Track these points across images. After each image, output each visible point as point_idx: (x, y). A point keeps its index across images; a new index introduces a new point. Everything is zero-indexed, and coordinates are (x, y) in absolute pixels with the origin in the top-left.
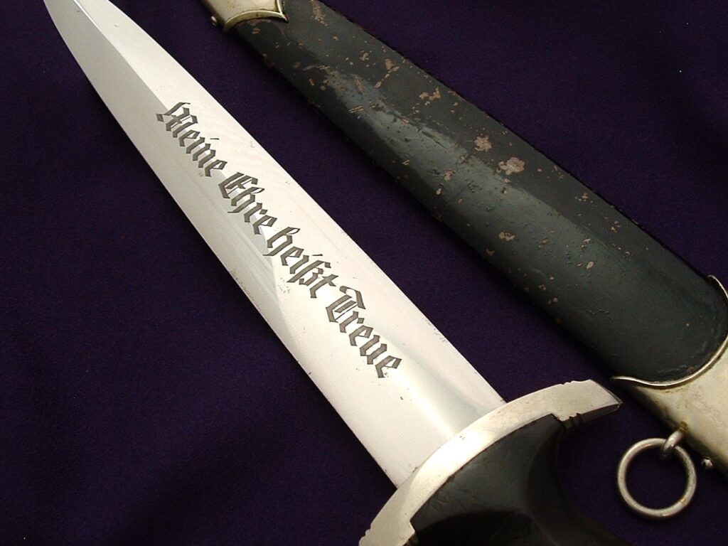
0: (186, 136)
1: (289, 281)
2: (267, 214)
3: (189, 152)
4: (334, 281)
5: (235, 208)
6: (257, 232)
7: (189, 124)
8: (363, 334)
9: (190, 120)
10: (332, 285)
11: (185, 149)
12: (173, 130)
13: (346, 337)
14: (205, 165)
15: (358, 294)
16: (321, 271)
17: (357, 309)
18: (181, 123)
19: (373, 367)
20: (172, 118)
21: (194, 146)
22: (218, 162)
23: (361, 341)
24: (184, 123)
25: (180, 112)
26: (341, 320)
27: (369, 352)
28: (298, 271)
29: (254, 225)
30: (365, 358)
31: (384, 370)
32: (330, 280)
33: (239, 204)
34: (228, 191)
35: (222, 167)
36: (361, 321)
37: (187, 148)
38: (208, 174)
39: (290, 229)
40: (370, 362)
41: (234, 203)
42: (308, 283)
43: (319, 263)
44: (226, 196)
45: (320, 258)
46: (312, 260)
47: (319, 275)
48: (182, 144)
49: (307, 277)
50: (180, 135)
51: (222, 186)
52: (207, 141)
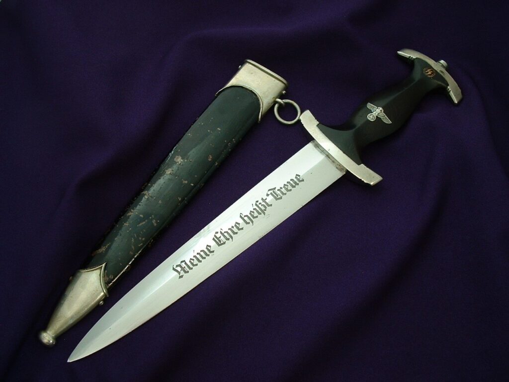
0: (192, 264)
2: (234, 225)
3: (201, 261)
4: (264, 199)
5: (230, 239)
6: (242, 229)
7: (186, 263)
8: (287, 187)
9: (183, 263)
10: (266, 199)
11: (199, 264)
12: (188, 270)
13: (288, 193)
14: (208, 253)
15: (269, 190)
16: (260, 203)
17: (276, 190)
18: (185, 267)
20: (182, 271)
21: (198, 260)
22: (207, 248)
23: (290, 187)
24: (184, 265)
25: (179, 269)
26: (281, 195)
27: (294, 185)
28: (260, 212)
29: (239, 230)
30: (296, 186)
31: (301, 179)
33: (228, 237)
34: (222, 242)
35: (210, 246)
36: (281, 188)
37: (199, 262)
38: (213, 252)
39: (241, 216)
40: (298, 184)
41: (228, 239)
42: (266, 208)
43: (256, 205)
44: (224, 243)
45: (254, 204)
46: (255, 207)
47: (262, 204)
48: (197, 265)
49: (263, 208)
50: (191, 266)
51: (219, 245)
52: (195, 254)
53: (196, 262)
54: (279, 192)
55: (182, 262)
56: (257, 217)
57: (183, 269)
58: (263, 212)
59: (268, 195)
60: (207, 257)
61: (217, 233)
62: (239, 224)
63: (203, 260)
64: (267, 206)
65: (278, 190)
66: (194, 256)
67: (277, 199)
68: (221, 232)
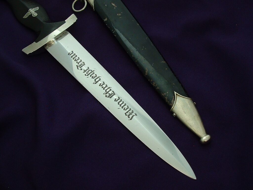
0: (127, 109)
1: (94, 71)
3: (125, 104)
5: (110, 88)
6: (104, 82)
8: (76, 59)
10: (84, 70)
12: (131, 111)
13: (80, 59)
15: (78, 69)
16: (87, 73)
17: (78, 65)
18: (130, 113)
19: (74, 53)
20: (132, 114)
21: (124, 106)
23: (77, 58)
24: (128, 113)
25: (131, 116)
26: (81, 62)
28: (92, 73)
29: (105, 84)
30: (76, 55)
31: (72, 52)
32: (85, 71)
33: (109, 90)
35: (115, 99)
36: (77, 62)
37: (126, 105)
38: (119, 97)
39: (95, 83)
40: (75, 54)
42: (90, 70)
43: (88, 75)
44: (113, 92)
45: (88, 76)
46: (89, 76)
48: (128, 106)
49: (90, 71)
50: (129, 109)
51: (114, 94)
53: (126, 107)
54: (80, 63)
55: (126, 115)
56: (96, 75)
57: (130, 114)
58: (92, 71)
59: (81, 69)
60: (123, 101)
61: (106, 96)
62: (100, 84)
63: (125, 103)
64: (89, 70)
65: (78, 64)
66: (122, 108)
67: (84, 64)
68: (106, 94)
